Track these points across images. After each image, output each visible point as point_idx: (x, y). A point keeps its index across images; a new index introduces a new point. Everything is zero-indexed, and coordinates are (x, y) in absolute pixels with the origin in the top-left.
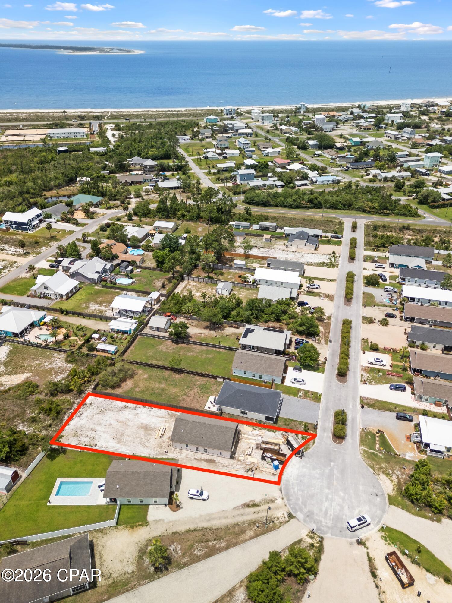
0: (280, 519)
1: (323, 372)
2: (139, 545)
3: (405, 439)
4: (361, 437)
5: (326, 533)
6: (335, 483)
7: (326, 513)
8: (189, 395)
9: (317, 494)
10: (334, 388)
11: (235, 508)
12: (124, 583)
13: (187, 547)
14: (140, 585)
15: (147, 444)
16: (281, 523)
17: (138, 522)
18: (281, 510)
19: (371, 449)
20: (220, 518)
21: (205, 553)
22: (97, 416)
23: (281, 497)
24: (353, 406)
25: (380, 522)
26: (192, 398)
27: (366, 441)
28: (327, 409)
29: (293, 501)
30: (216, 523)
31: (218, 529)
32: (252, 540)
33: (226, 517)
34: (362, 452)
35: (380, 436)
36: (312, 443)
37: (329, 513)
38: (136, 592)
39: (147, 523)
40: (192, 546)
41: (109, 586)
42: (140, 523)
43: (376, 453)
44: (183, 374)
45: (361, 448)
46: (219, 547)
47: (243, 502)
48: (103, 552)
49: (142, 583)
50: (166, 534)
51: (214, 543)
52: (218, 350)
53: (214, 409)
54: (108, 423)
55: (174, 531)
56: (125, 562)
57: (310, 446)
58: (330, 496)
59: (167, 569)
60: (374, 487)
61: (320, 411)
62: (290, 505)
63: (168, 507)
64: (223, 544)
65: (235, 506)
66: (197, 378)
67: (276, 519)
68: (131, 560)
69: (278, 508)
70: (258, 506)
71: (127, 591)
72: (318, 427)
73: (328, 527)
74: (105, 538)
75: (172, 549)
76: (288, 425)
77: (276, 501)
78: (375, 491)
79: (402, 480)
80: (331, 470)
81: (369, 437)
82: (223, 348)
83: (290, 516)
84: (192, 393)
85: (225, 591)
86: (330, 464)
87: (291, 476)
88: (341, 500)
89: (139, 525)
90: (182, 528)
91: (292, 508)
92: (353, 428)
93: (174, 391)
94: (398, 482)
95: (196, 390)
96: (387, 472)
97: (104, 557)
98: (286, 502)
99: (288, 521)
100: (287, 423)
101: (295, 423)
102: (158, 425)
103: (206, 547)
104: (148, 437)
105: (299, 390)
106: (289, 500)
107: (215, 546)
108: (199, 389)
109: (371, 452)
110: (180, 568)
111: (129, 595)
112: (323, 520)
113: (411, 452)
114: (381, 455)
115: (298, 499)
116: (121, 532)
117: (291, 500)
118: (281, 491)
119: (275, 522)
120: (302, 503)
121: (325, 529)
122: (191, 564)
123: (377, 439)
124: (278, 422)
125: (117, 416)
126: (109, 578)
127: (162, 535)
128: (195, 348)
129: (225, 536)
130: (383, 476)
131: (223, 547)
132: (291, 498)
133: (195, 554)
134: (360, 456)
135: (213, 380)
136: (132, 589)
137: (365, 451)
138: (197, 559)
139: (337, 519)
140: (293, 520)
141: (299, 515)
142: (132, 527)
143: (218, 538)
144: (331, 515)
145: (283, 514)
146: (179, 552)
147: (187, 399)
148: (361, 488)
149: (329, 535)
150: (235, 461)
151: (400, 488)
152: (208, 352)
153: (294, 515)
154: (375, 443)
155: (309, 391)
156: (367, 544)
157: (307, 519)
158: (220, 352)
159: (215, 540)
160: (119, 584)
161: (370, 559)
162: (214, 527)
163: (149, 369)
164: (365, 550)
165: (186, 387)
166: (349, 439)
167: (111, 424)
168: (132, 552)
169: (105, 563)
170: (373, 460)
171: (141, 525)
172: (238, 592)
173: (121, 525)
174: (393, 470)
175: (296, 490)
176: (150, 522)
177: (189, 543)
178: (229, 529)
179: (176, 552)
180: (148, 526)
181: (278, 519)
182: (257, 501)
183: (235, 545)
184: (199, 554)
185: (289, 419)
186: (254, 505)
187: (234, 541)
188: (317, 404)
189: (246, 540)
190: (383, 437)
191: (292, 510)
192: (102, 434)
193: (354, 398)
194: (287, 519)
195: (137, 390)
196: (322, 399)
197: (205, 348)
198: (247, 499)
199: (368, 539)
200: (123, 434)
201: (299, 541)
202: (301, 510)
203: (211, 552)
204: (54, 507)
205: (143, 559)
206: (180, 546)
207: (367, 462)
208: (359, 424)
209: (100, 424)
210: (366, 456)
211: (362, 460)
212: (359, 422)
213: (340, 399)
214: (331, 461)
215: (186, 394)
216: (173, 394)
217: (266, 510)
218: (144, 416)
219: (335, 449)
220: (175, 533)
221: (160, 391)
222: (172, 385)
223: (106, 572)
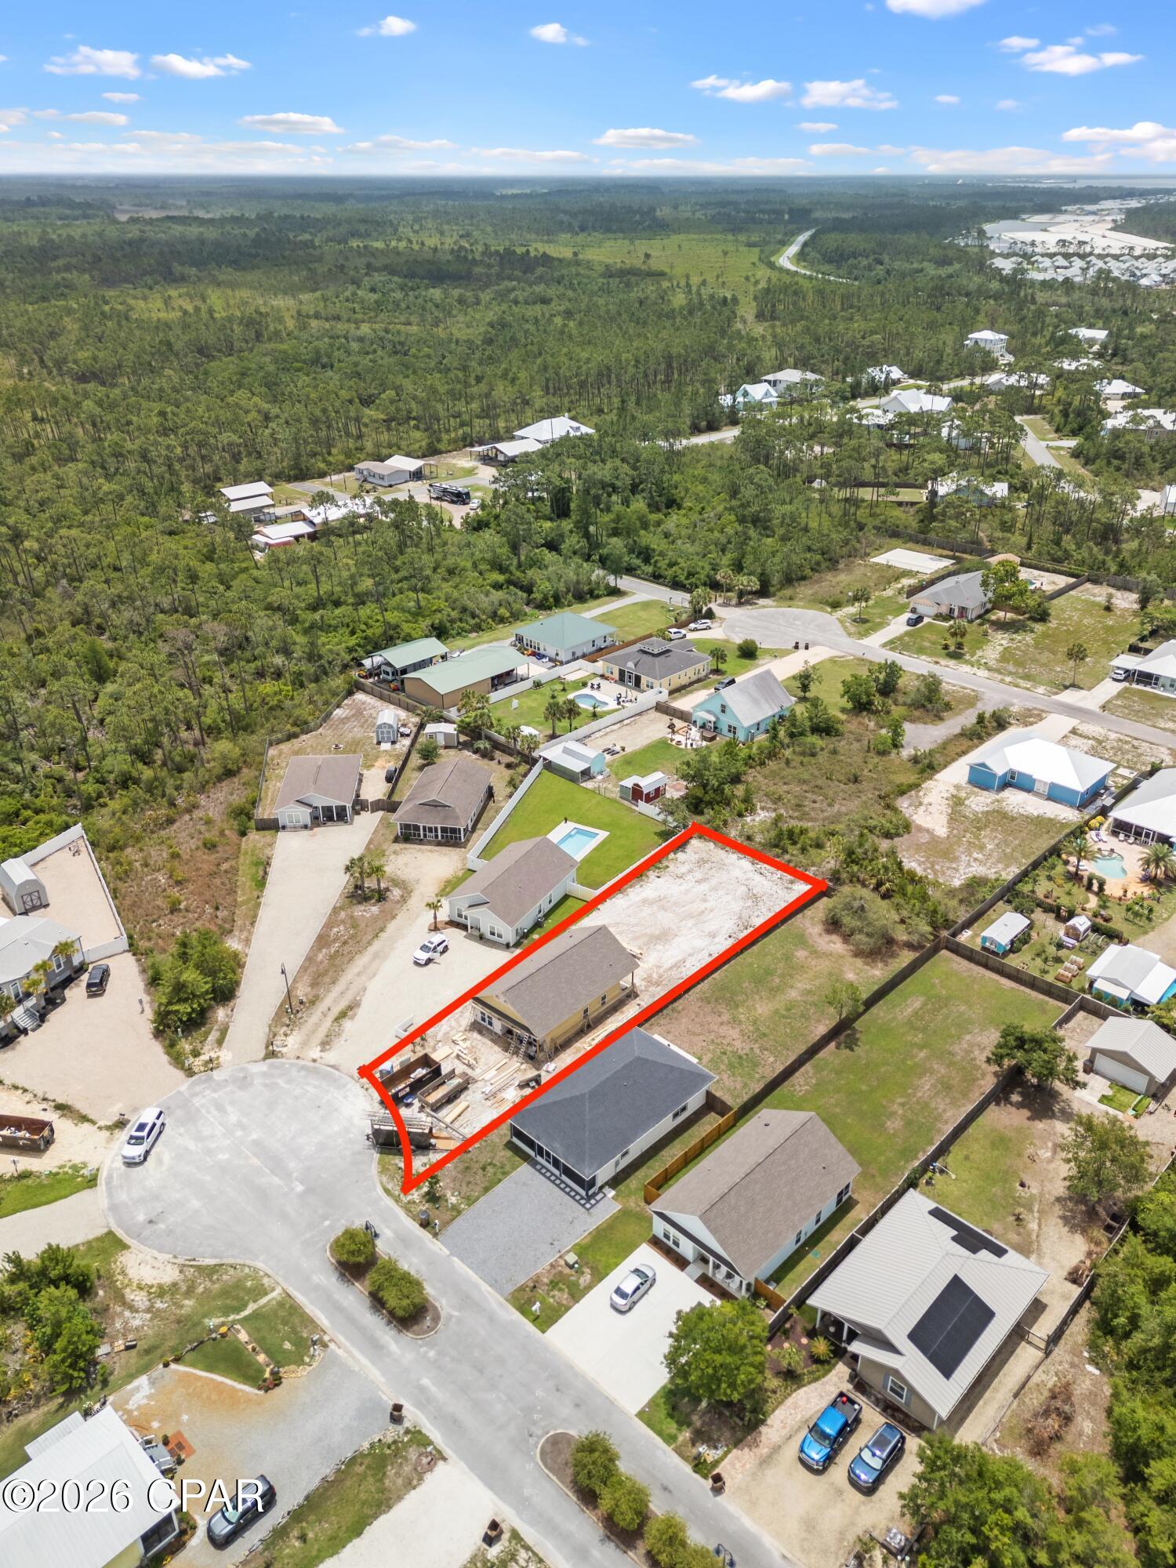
0: (284, 1038)
1: (641, 1415)
2: (414, 883)
3: (191, 1438)
4: (309, 1321)
5: (190, 1087)
6: (256, 1161)
7: (220, 1108)
8: (726, 1027)
9: (266, 1116)
10: (539, 1393)
13: (359, 922)
16: (275, 1035)
18: (296, 1046)
19: (256, 1316)
20: (365, 967)
21: (329, 936)
22: (744, 889)
23: (319, 1060)
24: (422, 1389)
25: (109, 1183)
27: (285, 1323)
28: (467, 1301)
29: (294, 1073)
30: (361, 961)
31: (350, 960)
32: (287, 988)
33: (359, 974)
34: (265, 1281)
35: (263, 1372)
36: (390, 1187)
37: (215, 1113)
39: (440, 895)
40: (355, 927)
41: (384, 851)
42: (446, 889)
43: (231, 1318)
45: (278, 1290)
46: (321, 952)
47: (363, 1004)
48: (437, 853)
50: (402, 907)
51: (333, 950)
54: (710, 898)
55: (398, 917)
56: (401, 867)
57: (384, 1179)
58: (239, 1133)
59: (348, 897)
60: (170, 1232)
61: (474, 1278)
62: (292, 1065)
64: (320, 957)
65: (367, 991)
67: (289, 1032)
68: (400, 872)
69: (305, 1044)
70: (337, 1019)
72: (424, 1235)
73: (194, 1095)
74: (455, 857)
75: (373, 908)
76: (484, 1169)
77: (319, 1048)
78: (162, 1226)
79: (118, 1309)
80: (286, 1176)
81: (287, 1346)
83: (272, 1054)
84: (734, 1033)
85: (256, 936)
86: (302, 1183)
87: (345, 1097)
88: (213, 1146)
89: (444, 887)
90: (393, 926)
91: (284, 1064)
92: (352, 1320)
94: (123, 1296)
95: (737, 1044)
96: (167, 1298)
97: (428, 853)
98: (303, 1062)
99: (267, 1047)
100: (490, 1169)
101: (478, 1188)
102: (655, 954)
103: (335, 940)
104: (630, 935)
106: (303, 1067)
107: (328, 948)
109: (244, 1306)
110: (335, 908)
112: (215, 1095)
113: (139, 1408)
114: (217, 1322)
115: (289, 1082)
116: (450, 872)
117: (299, 1072)
118: (333, 1067)
119: (285, 1029)
120: (276, 1084)
121: (198, 1089)
122: (330, 919)
123: (261, 1358)
124: (509, 1153)
125: (728, 913)
126: (395, 853)
127: (405, 905)
129: (331, 964)
130: (169, 1275)
131: (316, 956)
132: (303, 1073)
133: (339, 926)
134: (259, 1265)
137: (260, 1291)
138: (329, 925)
139: (191, 1117)
140: (262, 1054)
141: (259, 1068)
142: (448, 882)
143: (335, 956)
144: (208, 1112)
145: (286, 1046)
146: (360, 913)
147: (714, 1020)
148: (195, 1204)
149: (183, 1088)
150: (463, 1026)
151: (111, 1286)
153: (270, 1061)
154: (261, 1341)
155: (575, 1299)
156: (106, 1134)
157: (242, 1075)
159: (337, 951)
161: (84, 1119)
162: (358, 956)
164: (101, 1123)
165: (764, 1030)
166: (327, 1279)
167: (705, 900)
168: (409, 874)
169: (419, 853)
170: (225, 1293)
171: (442, 889)
172: (241, 945)
173: (463, 874)
174: (156, 1313)
175: (311, 1089)
176: (438, 898)
177: (363, 925)
178: (336, 971)
179: (364, 911)
180: (433, 896)
181: (286, 1035)
182: (347, 1024)
183: (304, 968)
184: (336, 930)
185: (500, 1181)
186: (343, 1015)
187: (311, 969)
188: (510, 1289)
189: (295, 981)
190: (249, 1374)
191: (280, 1063)
193: (452, 1424)
194: (273, 1048)
195: (801, 953)
196: (516, 1315)
198: (361, 1012)
199: (109, 1140)
200: (664, 908)
201: (220, 1042)
202: (264, 1075)
203: (322, 940)
205: (390, 881)
206: (368, 916)
207: (232, 1272)
208: (348, 1352)
209: (714, 889)
210: (249, 1284)
211: (248, 1262)
212: (353, 1357)
213: (481, 1371)
214: (310, 1191)
215: (735, 1021)
216: (750, 1003)
217: (317, 1025)
218: (699, 943)
219: (327, 1223)
220: (393, 917)
221: (774, 985)
222: (788, 1010)
223: (405, 851)
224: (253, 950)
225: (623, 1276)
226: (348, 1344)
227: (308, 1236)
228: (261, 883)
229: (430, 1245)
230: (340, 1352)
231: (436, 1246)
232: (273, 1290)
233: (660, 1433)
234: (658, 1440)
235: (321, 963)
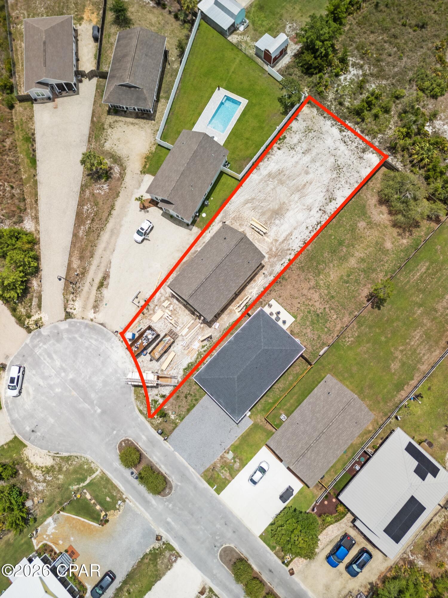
0: (73, 303)
1: (261, 536)
2: (126, 159)
3: (75, 547)
5: (32, 339)
6: (74, 393)
7: (50, 356)
8: (312, 291)
9: (74, 362)
11: (110, 263)
12: (99, 137)
13: (98, 200)
14: (88, 148)
15: (249, 205)
16: (68, 301)
17: (150, 165)
18: (80, 309)
20: (108, 243)
21: (83, 214)
22: (332, 160)
23: (94, 320)
24: (168, 523)
25: (7, 407)
26: (305, 292)
27: (105, 488)
28: (184, 477)
29: (83, 330)
30: (105, 236)
31: (98, 236)
32: (67, 262)
33: (105, 250)
34: (92, 465)
35: (100, 515)
36: (141, 408)
37: (48, 359)
38: (85, 144)
39: (144, 172)
40: (96, 204)
41: (103, 124)
42: (147, 166)
43: (82, 485)
45: (99, 471)
46: (81, 229)
47: (111, 275)
48: (137, 126)
50: (122, 186)
51: (87, 226)
53: (266, 310)
54: (310, 170)
55: (120, 195)
56: (116, 142)
57: (138, 403)
58: (63, 374)
59: (88, 175)
60: (43, 438)
61: (186, 464)
62: (80, 322)
64: (81, 233)
65: (112, 264)
67: (75, 298)
68: (115, 148)
69: (84, 308)
70: (99, 288)
71: (89, 137)
72: (161, 438)
73: (35, 346)
74: (149, 131)
75: (105, 186)
76: (186, 397)
77: (93, 311)
78: (39, 434)
79: (31, 481)
80: (91, 403)
81: (108, 499)
83: (69, 315)
84: (316, 296)
85: (40, 215)
86: (99, 407)
87: (112, 347)
88: (52, 383)
89: (146, 165)
90: (119, 203)
91: (76, 323)
92: (134, 488)
93: (333, 274)
94: (31, 474)
95: (317, 304)
96: (51, 474)
97: (131, 127)
98: (86, 322)
99: (65, 309)
100: (189, 398)
101: (184, 410)
102: (274, 228)
103: (87, 217)
104: (260, 211)
105: (242, 464)
106: (87, 326)
107: (84, 225)
108: (319, 311)
109: (85, 479)
110: (82, 186)
111: (86, 138)
112: (45, 346)
113: (52, 534)
114: (75, 487)
115: (82, 336)
116: (148, 147)
117: (85, 329)
118: (102, 324)
119: (72, 296)
120: (75, 338)
121: (36, 342)
122: (80, 197)
123: (98, 507)
125: (319, 184)
126: (110, 126)
127: (123, 182)
129: (88, 240)
130: (49, 462)
131: (78, 232)
132: (87, 330)
133: (87, 203)
134: (89, 457)
135: (330, 341)
136: (89, 141)
137: (91, 471)
138: (81, 203)
139: (37, 363)
140: (63, 315)
141: (64, 326)
142: (147, 158)
143: (89, 232)
144: (45, 359)
145: (75, 309)
146: (98, 191)
147: (306, 285)
148: (51, 420)
149: (28, 341)
150: (167, 295)
151: (24, 468)
153: (68, 320)
154: (96, 497)
155: (233, 477)
157: (56, 331)
159: (90, 228)
160: (100, 133)
162: (102, 233)
163: (404, 255)
165: (333, 293)
167: (307, 173)
168: (121, 150)
169: (125, 126)
170: (75, 471)
171: (145, 167)
172: (34, 225)
173: (156, 149)
174: (48, 483)
175: (93, 342)
176: (143, 175)
177: (101, 203)
178: (92, 246)
179: (100, 189)
180: (140, 173)
181: (73, 301)
182: (105, 292)
183: (73, 244)
184: (86, 207)
185: (194, 406)
186: (101, 285)
187: (78, 245)
188: (203, 470)
189: (71, 256)
190: (94, 517)
191: (74, 322)
192: (296, 159)
193: (182, 540)
194: (68, 310)
195: (362, 224)
196: (207, 486)
198: (112, 281)
200: (281, 182)
201: (39, 306)
202: (68, 331)
203: (80, 218)
205: (110, 158)
206: (103, 193)
207: (76, 460)
208: (135, 504)
209: (313, 161)
210: (86, 467)
211: (83, 455)
212: (137, 507)
213: (192, 515)
214: (104, 412)
215: (316, 287)
216: (327, 270)
217: (89, 293)
218: (301, 217)
219: (115, 432)
220: (118, 195)
221: (342, 254)
222: (348, 276)
223: (117, 125)
224: (42, 228)
225: (253, 464)
226: (134, 500)
227: (107, 440)
228: (33, 161)
229: (164, 445)
230: (131, 504)
231: (167, 445)
232: (97, 470)
233: (269, 545)
234: (268, 549)
235: (82, 238)
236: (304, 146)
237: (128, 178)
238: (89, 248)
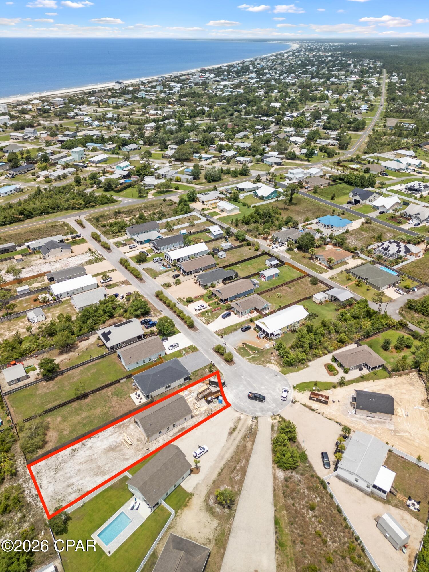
0: (253, 424)
1: (180, 332)
2: (203, 508)
3: (257, 339)
4: (239, 353)
6: (255, 385)
8: (114, 406)
10: (197, 337)
11: (227, 440)
12: (221, 533)
13: (229, 481)
14: (231, 524)
15: (127, 457)
16: (255, 425)
17: (185, 499)
18: (248, 420)
19: (249, 356)
20: (226, 452)
21: (241, 474)
22: (57, 475)
23: (241, 414)
24: (217, 340)
25: (290, 386)
26: (118, 406)
27: (243, 353)
28: (207, 351)
29: (248, 410)
30: (228, 456)
31: (232, 457)
32: (254, 446)
33: (229, 448)
35: (246, 346)
36: (222, 375)
38: (234, 529)
39: (191, 495)
40: (231, 479)
41: (216, 544)
42: (188, 499)
43: (254, 356)
44: (90, 396)
46: (244, 464)
47: (227, 434)
48: (187, 535)
49: (231, 522)
50: (210, 488)
51: (239, 465)
52: (94, 362)
53: (144, 400)
54: (76, 471)
55: (212, 482)
56: (208, 525)
59: (234, 501)
60: (271, 372)
61: (205, 355)
63: (191, 475)
64: (244, 461)
66: (104, 391)
67: (251, 426)
68: (209, 520)
69: (246, 420)
70: (236, 428)
71: (229, 534)
72: (214, 363)
73: (276, 408)
74: (179, 529)
77: (241, 418)
78: (273, 374)
79: (277, 360)
80: (246, 380)
81: (242, 350)
82: (96, 359)
83: (256, 418)
84: (113, 403)
85: (271, 480)
86: (242, 378)
89: (188, 500)
90: (214, 476)
93: (98, 411)
94: (277, 362)
95: (115, 399)
96: (268, 361)
97: (193, 536)
98: (246, 414)
99: (257, 421)
100: (197, 374)
101: (200, 371)
102: (118, 440)
103: (238, 471)
104: (122, 452)
105: (180, 351)
106: (245, 412)
107: (241, 467)
108: (116, 397)
109: (251, 357)
110: (240, 494)
111: (232, 534)
112: (270, 406)
113: (267, 344)
114: (256, 355)
115: (249, 408)
116: (183, 514)
118: (236, 411)
119: (253, 427)
120: (253, 407)
122: (242, 486)
123: (246, 348)
124: (191, 377)
125: (76, 461)
126: (210, 541)
127: (208, 490)
128: (73, 373)
129: (239, 456)
130: (268, 365)
132: (245, 410)
133: (237, 480)
134: (249, 363)
135: (117, 384)
136: (230, 531)
137: (249, 359)
138: (241, 482)
140: (259, 419)
141: (258, 414)
142: (186, 506)
143: (238, 462)
145: (252, 421)
147: (116, 409)
148: (267, 377)
149: (280, 411)
150: (196, 418)
151: (280, 364)
152: (89, 369)
153: (256, 416)
154: (247, 351)
155: (185, 348)
156: (297, 400)
157: (263, 412)
158: (98, 363)
159: (237, 464)
160: (220, 537)
161: (305, 405)
162: (229, 459)
163: (55, 412)
164: (299, 403)
165: (104, 403)
166: (235, 359)
167: (79, 470)
168: (205, 516)
169: (197, 538)
170: (256, 360)
171: (190, 499)
172: (277, 474)
174: (269, 358)
175: (242, 404)
176: (193, 493)
177: (227, 479)
178: (237, 452)
180: (195, 495)
182: (233, 426)
183: (249, 455)
184: (239, 478)
185: (196, 371)
186: (234, 429)
187: (247, 455)
188: (198, 352)
189: (252, 449)
190: (248, 346)
191: (252, 415)
192: (81, 482)
193: (212, 335)
194: (256, 421)
195: (66, 432)
196: (198, 348)
197: (81, 368)
198: (227, 431)
199: (295, 398)
200: (99, 467)
201: (273, 426)
202: (257, 411)
203: (244, 472)
204: (116, 552)
205: (215, 512)
206: (225, 485)
207: (255, 363)
209: (70, 478)
210: (251, 361)
211: (252, 364)
213: (206, 341)
214: (240, 376)
215: (111, 407)
216: (100, 414)
217: (242, 426)
218: (99, 444)
219: (236, 368)
220: (214, 482)
221: (87, 420)
222: (90, 409)
223: (204, 541)
224: (271, 471)
225: (176, 350)
227: (239, 367)
228: (277, 522)
229: (213, 361)
232: (246, 359)
233: (178, 330)
235: (243, 458)
236: (70, 490)
237: (204, 493)
238: (239, 452)
